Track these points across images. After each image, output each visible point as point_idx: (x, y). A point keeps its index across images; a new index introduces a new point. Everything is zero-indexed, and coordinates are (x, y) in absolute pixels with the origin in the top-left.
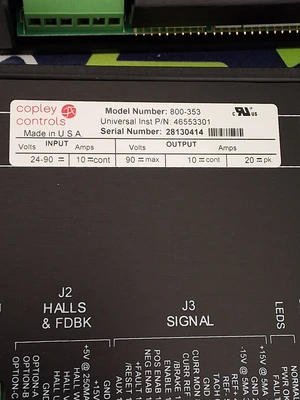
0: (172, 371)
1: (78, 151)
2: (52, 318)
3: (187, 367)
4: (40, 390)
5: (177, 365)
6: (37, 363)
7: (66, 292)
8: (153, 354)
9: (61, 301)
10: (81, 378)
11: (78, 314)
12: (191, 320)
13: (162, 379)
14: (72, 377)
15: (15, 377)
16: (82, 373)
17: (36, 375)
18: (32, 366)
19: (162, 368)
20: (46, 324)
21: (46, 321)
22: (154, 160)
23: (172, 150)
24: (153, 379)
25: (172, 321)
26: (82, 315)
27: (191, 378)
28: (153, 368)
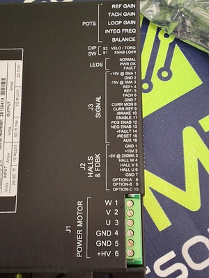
0: (121, 115)
1: (10, 161)
2: (95, 173)
3: (120, 109)
4: (129, 178)
5: (119, 113)
6: (116, 179)
7: (83, 166)
8: (113, 124)
9: (87, 168)
10: (124, 158)
11: (94, 160)
12: (98, 106)
13: (125, 120)
14: (123, 163)
15: (122, 190)
16: (121, 158)
17: (122, 180)
18: (118, 181)
19: (120, 120)
20: (98, 176)
21: (96, 176)
22: (17, 123)
23: (11, 114)
24: (125, 124)
25: (98, 115)
26: (94, 158)
27: (125, 107)
28: (120, 125)
